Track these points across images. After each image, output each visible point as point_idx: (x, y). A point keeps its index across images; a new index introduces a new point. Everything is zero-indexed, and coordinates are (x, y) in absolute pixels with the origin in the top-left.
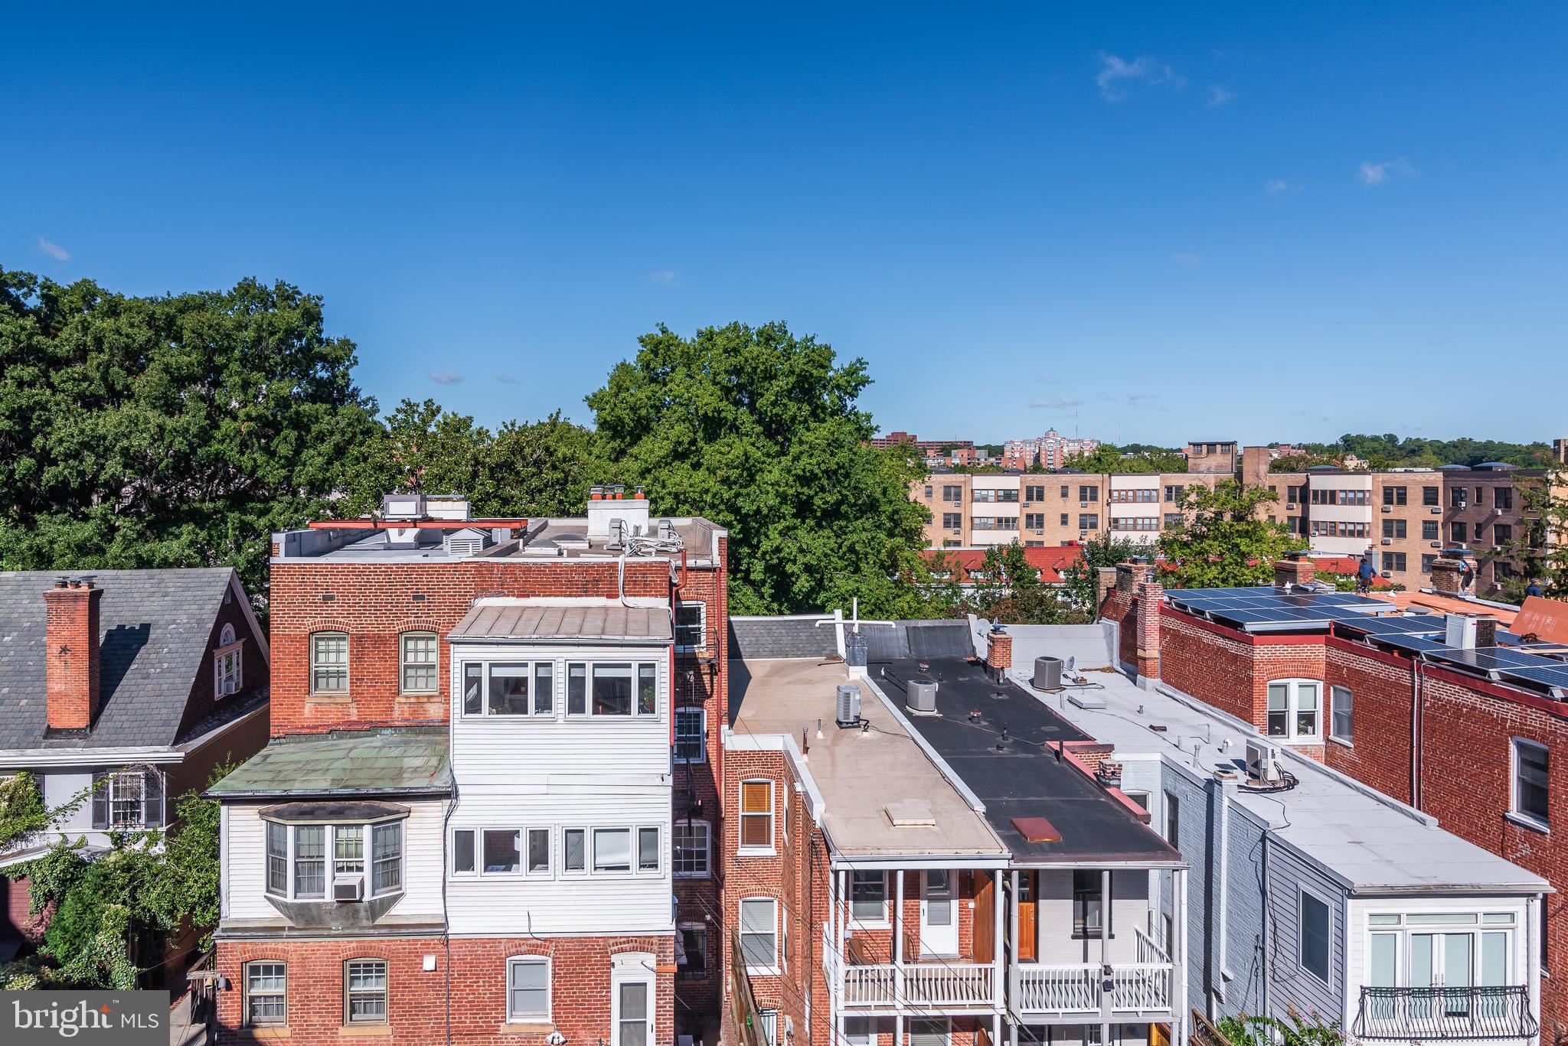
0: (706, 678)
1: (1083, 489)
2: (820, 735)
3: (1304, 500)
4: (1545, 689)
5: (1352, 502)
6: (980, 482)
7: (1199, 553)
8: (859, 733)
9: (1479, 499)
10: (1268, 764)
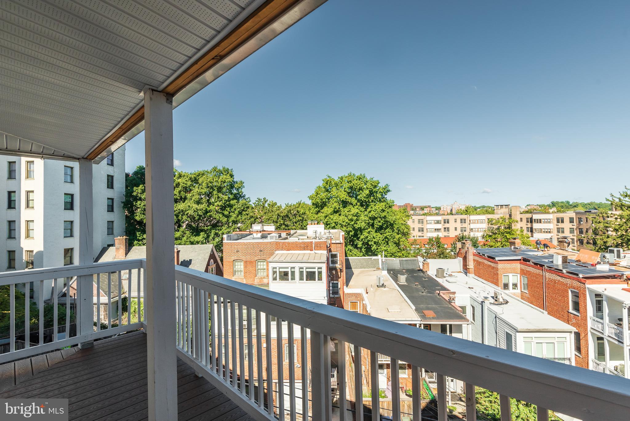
0: (339, 273)
1: (461, 220)
2: (372, 289)
3: (531, 222)
4: (577, 275)
5: (547, 222)
6: (429, 218)
7: (494, 239)
8: (383, 288)
9: (587, 221)
10: (499, 297)
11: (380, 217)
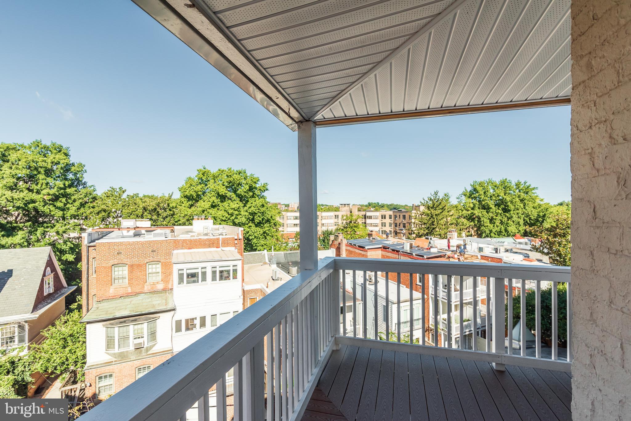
3: (365, 218)
5: (375, 218)
9: (400, 218)
11: (260, 212)
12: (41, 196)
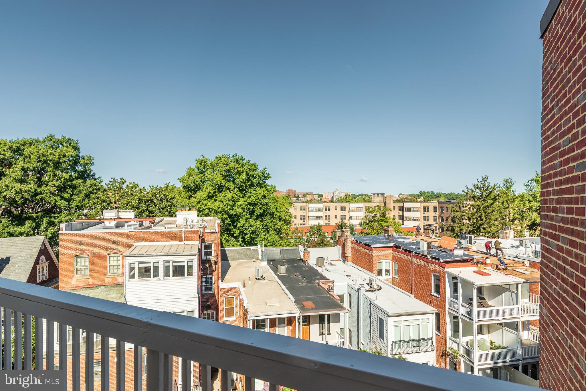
0: (214, 266)
1: (341, 207)
2: (250, 282)
3: (403, 210)
5: (415, 211)
6: (311, 205)
7: (371, 226)
8: (262, 281)
9: (447, 210)
10: (374, 283)
11: (261, 204)
12: (48, 187)
